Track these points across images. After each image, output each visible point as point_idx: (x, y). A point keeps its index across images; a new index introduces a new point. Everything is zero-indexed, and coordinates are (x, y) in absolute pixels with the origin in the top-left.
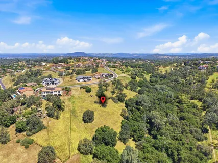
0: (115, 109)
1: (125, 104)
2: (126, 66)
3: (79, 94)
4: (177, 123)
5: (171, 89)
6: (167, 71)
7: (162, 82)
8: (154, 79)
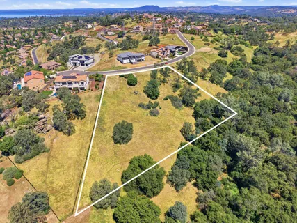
0: (174, 119)
1: (193, 111)
2: (216, 31)
3: (116, 89)
4: (288, 162)
5: (290, 80)
6: (288, 42)
7: (275, 64)
8: (261, 57)
